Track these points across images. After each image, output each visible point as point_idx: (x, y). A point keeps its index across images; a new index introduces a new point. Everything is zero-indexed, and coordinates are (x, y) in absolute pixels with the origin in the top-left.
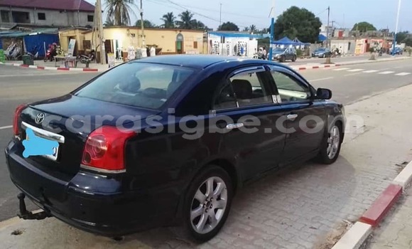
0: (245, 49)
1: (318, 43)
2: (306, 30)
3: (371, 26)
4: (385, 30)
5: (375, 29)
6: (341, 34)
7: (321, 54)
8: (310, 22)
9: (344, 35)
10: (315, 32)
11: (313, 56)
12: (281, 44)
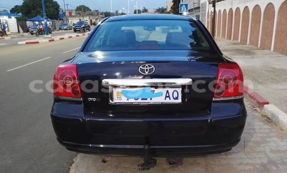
0: (6, 26)
1: (60, 20)
2: (49, 10)
3: (88, 8)
4: (96, 11)
5: (91, 10)
6: (70, 13)
7: (65, 27)
8: (51, 5)
9: (73, 14)
10: (56, 12)
11: (60, 29)
12: (36, 21)
